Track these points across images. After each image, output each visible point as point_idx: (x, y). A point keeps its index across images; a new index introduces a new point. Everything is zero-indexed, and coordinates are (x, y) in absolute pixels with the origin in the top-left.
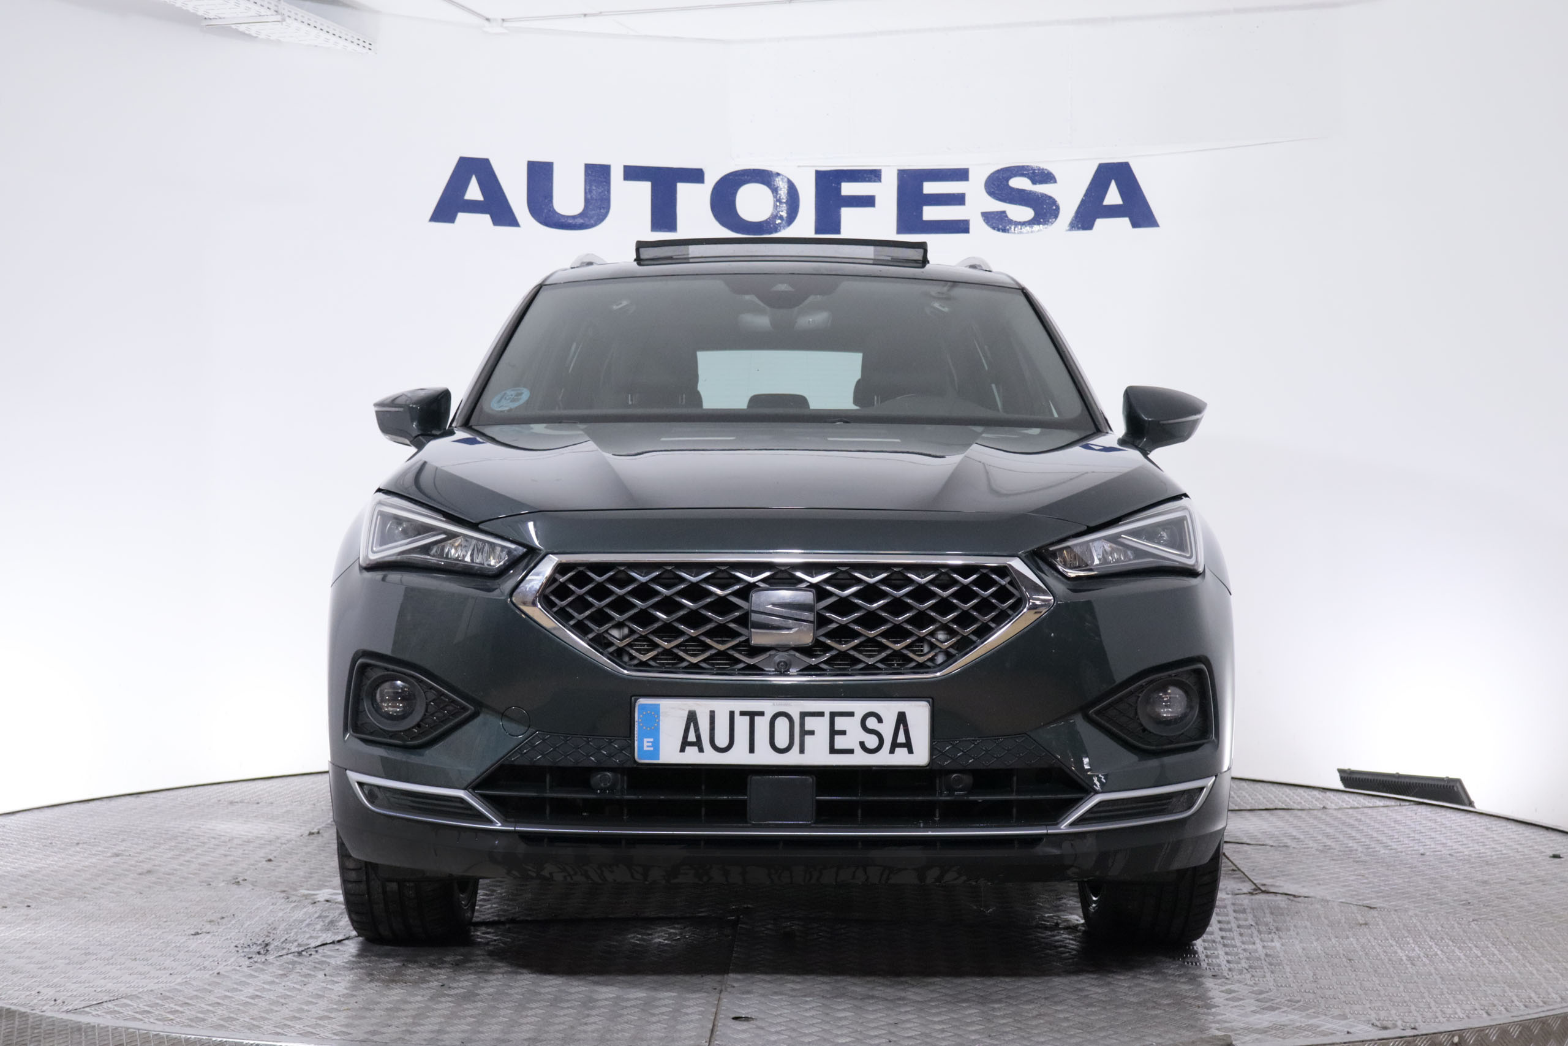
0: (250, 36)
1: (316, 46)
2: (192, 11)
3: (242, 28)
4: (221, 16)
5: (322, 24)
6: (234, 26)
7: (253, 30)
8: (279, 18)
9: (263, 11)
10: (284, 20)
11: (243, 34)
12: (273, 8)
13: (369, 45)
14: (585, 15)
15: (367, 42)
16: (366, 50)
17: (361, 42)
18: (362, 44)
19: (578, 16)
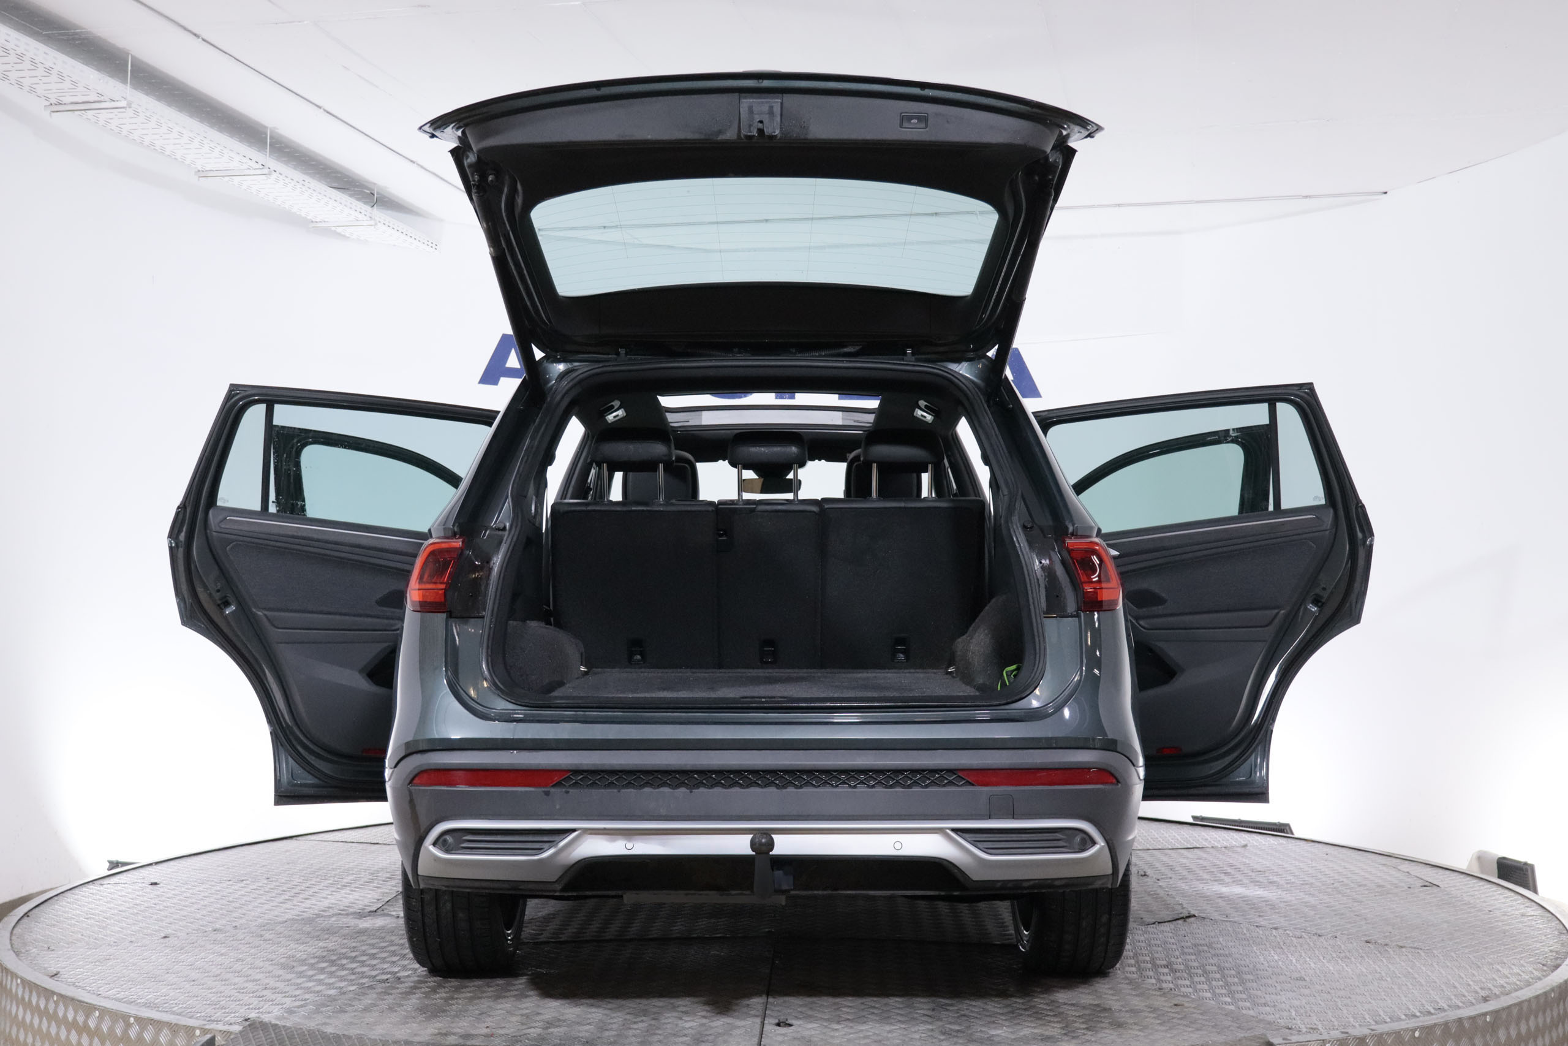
0: (344, 236)
1: (394, 245)
2: (303, 215)
3: (339, 230)
4: (326, 220)
5: (403, 229)
6: (333, 229)
7: (347, 232)
8: (372, 222)
9: (361, 217)
10: (376, 224)
11: (339, 234)
12: (368, 215)
13: (435, 246)
14: (605, 227)
15: (434, 243)
16: (433, 249)
17: (430, 243)
18: (431, 245)
19: (599, 228)
